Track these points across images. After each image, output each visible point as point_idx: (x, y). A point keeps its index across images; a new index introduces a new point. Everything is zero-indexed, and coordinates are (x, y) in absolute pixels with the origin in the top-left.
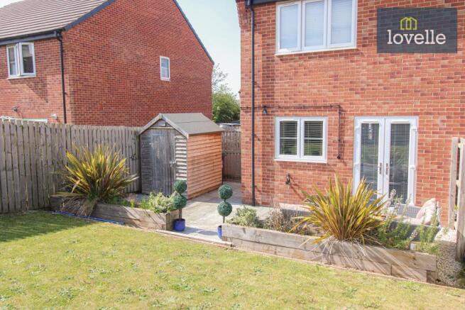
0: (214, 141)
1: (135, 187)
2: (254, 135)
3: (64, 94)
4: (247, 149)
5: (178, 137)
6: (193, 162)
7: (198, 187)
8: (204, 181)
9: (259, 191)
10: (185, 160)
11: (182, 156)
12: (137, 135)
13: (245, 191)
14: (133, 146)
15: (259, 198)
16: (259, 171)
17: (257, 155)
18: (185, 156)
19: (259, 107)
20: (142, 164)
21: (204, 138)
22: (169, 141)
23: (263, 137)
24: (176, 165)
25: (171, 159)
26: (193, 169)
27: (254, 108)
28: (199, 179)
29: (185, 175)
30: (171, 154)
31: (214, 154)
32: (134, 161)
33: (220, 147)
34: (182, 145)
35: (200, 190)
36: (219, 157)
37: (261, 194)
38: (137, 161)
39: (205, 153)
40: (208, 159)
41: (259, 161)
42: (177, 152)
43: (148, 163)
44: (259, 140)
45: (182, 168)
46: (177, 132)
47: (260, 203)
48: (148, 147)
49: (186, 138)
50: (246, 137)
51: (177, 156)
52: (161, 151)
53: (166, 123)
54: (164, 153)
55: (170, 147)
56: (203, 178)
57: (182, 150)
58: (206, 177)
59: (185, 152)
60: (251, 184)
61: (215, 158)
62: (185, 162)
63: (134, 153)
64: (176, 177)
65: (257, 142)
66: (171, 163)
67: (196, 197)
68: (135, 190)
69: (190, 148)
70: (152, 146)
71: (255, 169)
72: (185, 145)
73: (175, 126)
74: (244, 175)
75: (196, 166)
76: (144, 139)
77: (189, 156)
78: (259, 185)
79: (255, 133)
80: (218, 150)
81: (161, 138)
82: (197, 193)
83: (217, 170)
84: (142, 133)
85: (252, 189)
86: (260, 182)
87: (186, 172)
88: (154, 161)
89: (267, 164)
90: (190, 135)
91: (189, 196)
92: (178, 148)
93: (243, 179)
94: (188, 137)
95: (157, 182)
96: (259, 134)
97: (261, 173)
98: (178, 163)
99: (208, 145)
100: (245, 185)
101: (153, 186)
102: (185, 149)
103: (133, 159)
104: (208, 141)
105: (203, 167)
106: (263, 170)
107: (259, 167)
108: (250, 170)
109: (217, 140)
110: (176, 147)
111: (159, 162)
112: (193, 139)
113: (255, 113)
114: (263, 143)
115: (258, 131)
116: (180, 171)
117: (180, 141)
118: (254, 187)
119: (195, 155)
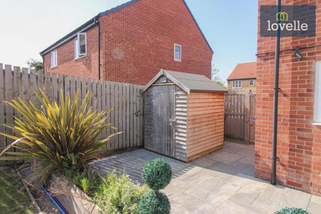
0: (217, 100)
1: (138, 141)
2: (277, 89)
3: (100, 65)
4: (264, 107)
5: (178, 93)
6: (194, 121)
7: (198, 148)
8: (205, 142)
9: (283, 165)
10: (185, 118)
11: (182, 114)
12: (142, 92)
13: (260, 162)
14: (138, 103)
15: (282, 174)
16: (284, 138)
17: (281, 116)
18: (185, 114)
19: (287, 50)
20: (146, 120)
21: (207, 97)
22: (169, 97)
23: (291, 91)
24: (175, 123)
25: (170, 117)
26: (194, 128)
27: (279, 52)
28: (200, 140)
29: (185, 135)
30: (171, 112)
31: (218, 114)
32: (138, 118)
33: (223, 107)
34: (182, 101)
35: (201, 151)
36: (220, 117)
37: (287, 170)
38: (141, 117)
39: (207, 112)
40: (210, 119)
41: (285, 124)
42: (177, 109)
43: (151, 119)
44: (285, 95)
45: (182, 127)
46: (177, 88)
47: (285, 181)
48: (151, 104)
49: (186, 94)
50: (264, 92)
51: (177, 113)
52: (162, 108)
53: (167, 79)
54: (165, 110)
55: (170, 103)
56: (205, 139)
57: (182, 107)
58: (207, 138)
59: (185, 110)
60: (271, 155)
61: (217, 118)
62: (185, 121)
63: (138, 109)
64: (176, 136)
65: (281, 98)
66: (170, 120)
67: (196, 159)
68: (138, 145)
69: (191, 105)
70: (154, 103)
71: (278, 135)
72: (185, 101)
73: (175, 81)
74: (259, 141)
75: (197, 125)
76: (148, 96)
77: (190, 114)
78: (284, 157)
79: (280, 86)
80: (221, 110)
81: (162, 94)
82: (197, 155)
83: (219, 131)
84: (146, 91)
85: (272, 161)
86: (284, 153)
87: (185, 131)
88: (155, 118)
89: (298, 130)
90: (192, 91)
91: (189, 158)
92: (178, 105)
93: (258, 146)
94: (189, 93)
95: (157, 139)
96: (286, 87)
97: (287, 141)
98: (178, 122)
99: (210, 104)
100: (260, 154)
101: (154, 142)
102: (186, 106)
103: (137, 116)
104: (211, 100)
105: (205, 127)
106: (290, 137)
107: (284, 133)
108: (270, 136)
109: (220, 100)
110: (176, 104)
111: (160, 119)
112: (194, 96)
113: (281, 60)
114: (291, 99)
115: (286, 83)
116: (179, 130)
117: (181, 97)
118: (275, 158)
119: (197, 113)
